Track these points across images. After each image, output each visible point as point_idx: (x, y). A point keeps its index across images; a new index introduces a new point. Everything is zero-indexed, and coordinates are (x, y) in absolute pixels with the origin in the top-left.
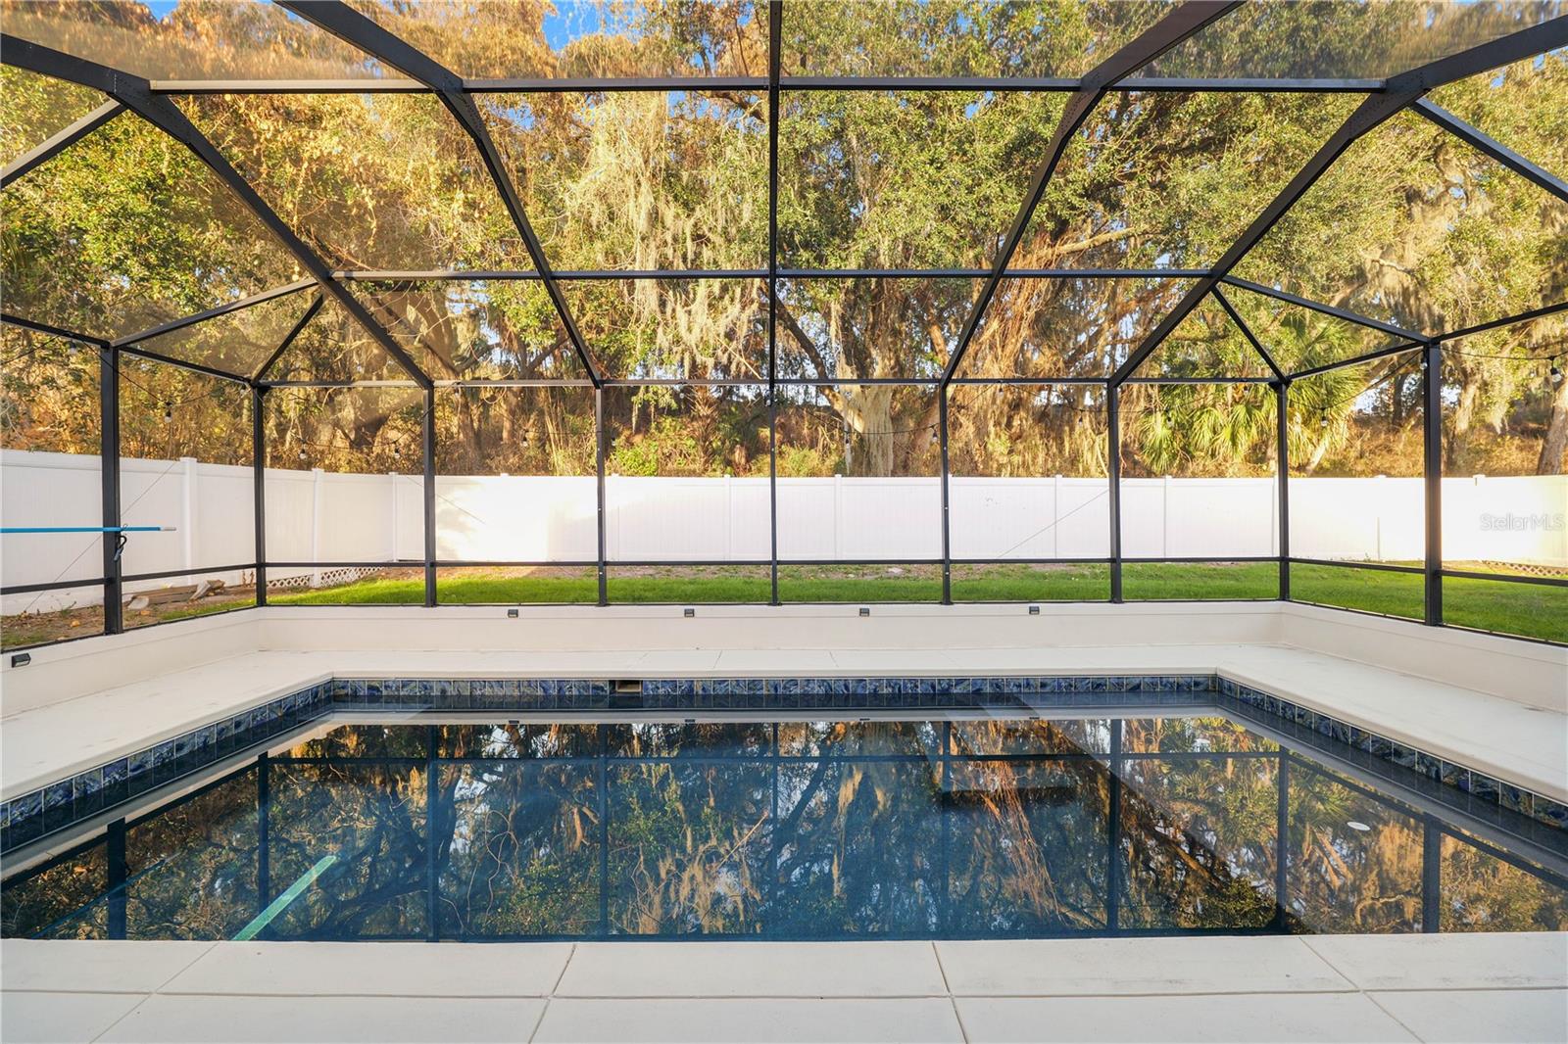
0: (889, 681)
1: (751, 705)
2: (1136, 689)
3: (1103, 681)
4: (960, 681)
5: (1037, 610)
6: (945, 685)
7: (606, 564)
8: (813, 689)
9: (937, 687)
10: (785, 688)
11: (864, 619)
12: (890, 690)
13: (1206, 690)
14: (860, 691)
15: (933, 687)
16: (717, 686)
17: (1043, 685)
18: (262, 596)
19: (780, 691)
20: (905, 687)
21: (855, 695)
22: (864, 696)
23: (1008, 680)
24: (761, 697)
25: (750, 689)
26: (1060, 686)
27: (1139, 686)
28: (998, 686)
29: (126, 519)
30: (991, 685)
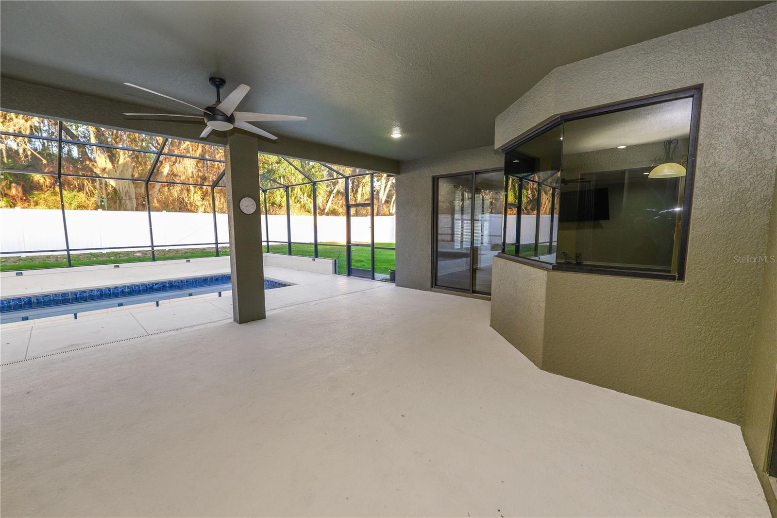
0: (128, 287)
1: (63, 303)
2: (217, 279)
4: (156, 284)
5: (189, 261)
6: (151, 286)
8: (94, 293)
9: (148, 286)
10: (80, 294)
11: (117, 269)
12: (129, 290)
14: (116, 291)
15: (146, 287)
16: (45, 298)
17: (187, 282)
20: (135, 288)
21: (113, 293)
22: (118, 293)
23: (175, 281)
24: (69, 299)
25: (62, 297)
27: (218, 278)
28: (171, 284)
30: (169, 284)
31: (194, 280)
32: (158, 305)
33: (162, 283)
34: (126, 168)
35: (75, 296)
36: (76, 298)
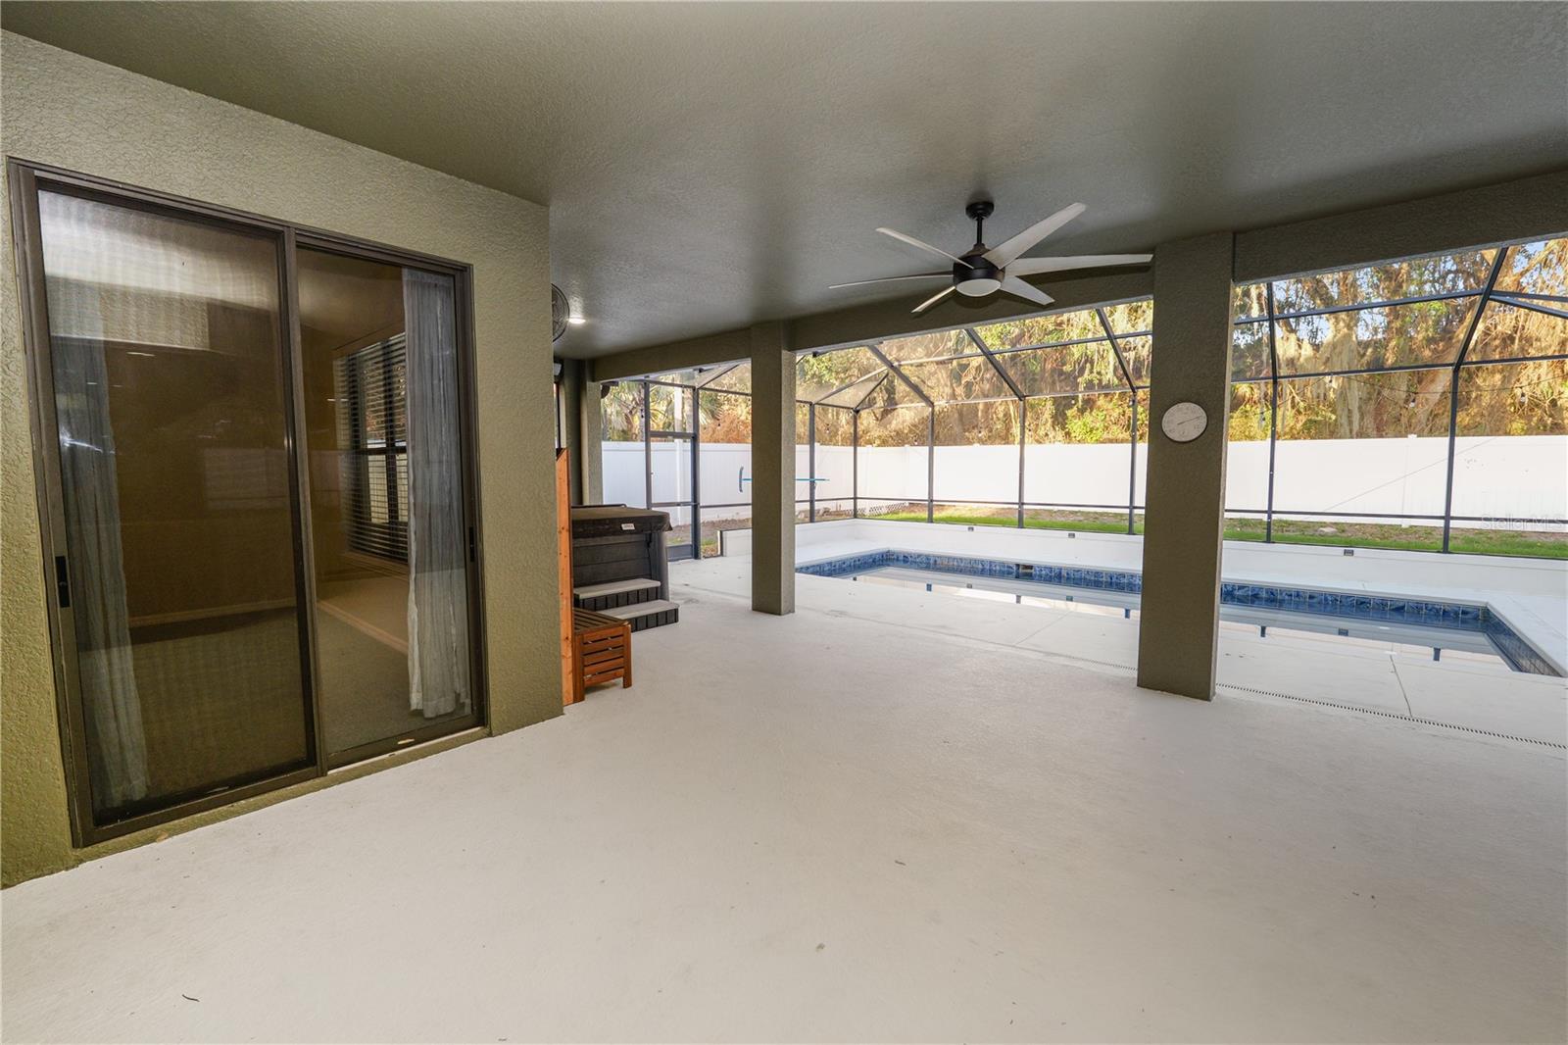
3: (1367, 600)
4: (1241, 587)
6: (1230, 588)
7: (1023, 504)
13: (1476, 618)
17: (1311, 597)
18: (855, 516)
19: (1114, 580)
26: (1326, 599)
28: (1272, 593)
29: (817, 476)
31: (1330, 598)
32: (1263, 633)
33: (1253, 589)
34: (1337, 351)
35: (1109, 580)
36: (1111, 583)
